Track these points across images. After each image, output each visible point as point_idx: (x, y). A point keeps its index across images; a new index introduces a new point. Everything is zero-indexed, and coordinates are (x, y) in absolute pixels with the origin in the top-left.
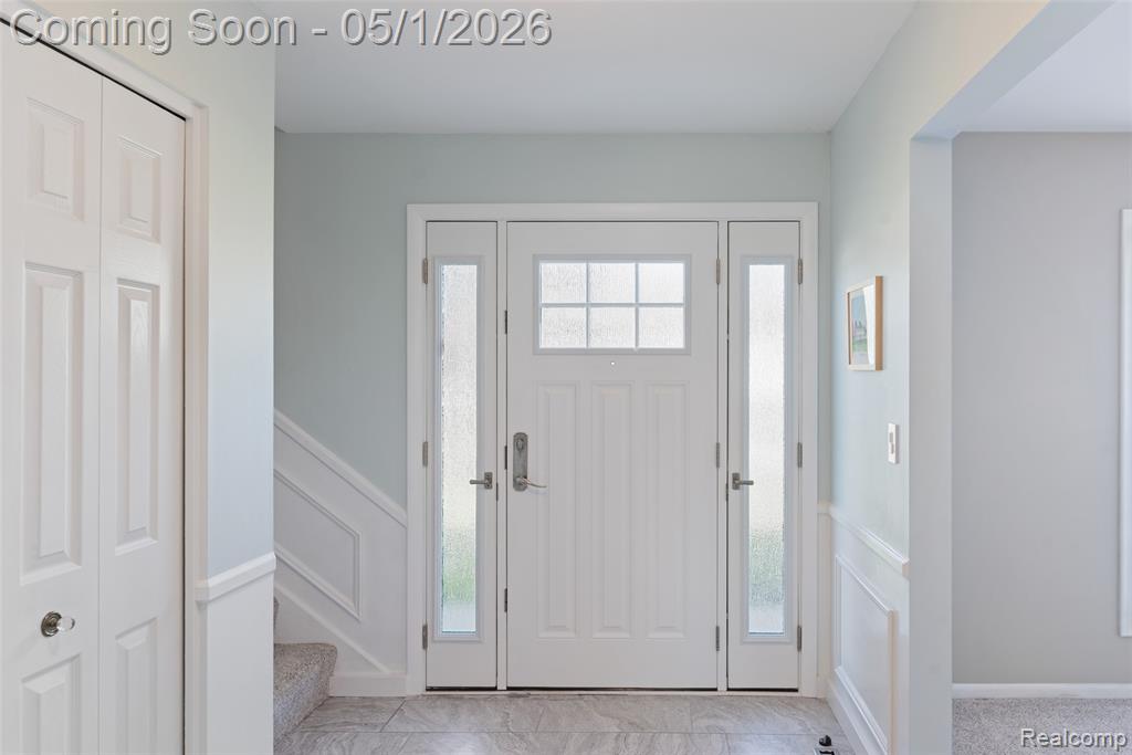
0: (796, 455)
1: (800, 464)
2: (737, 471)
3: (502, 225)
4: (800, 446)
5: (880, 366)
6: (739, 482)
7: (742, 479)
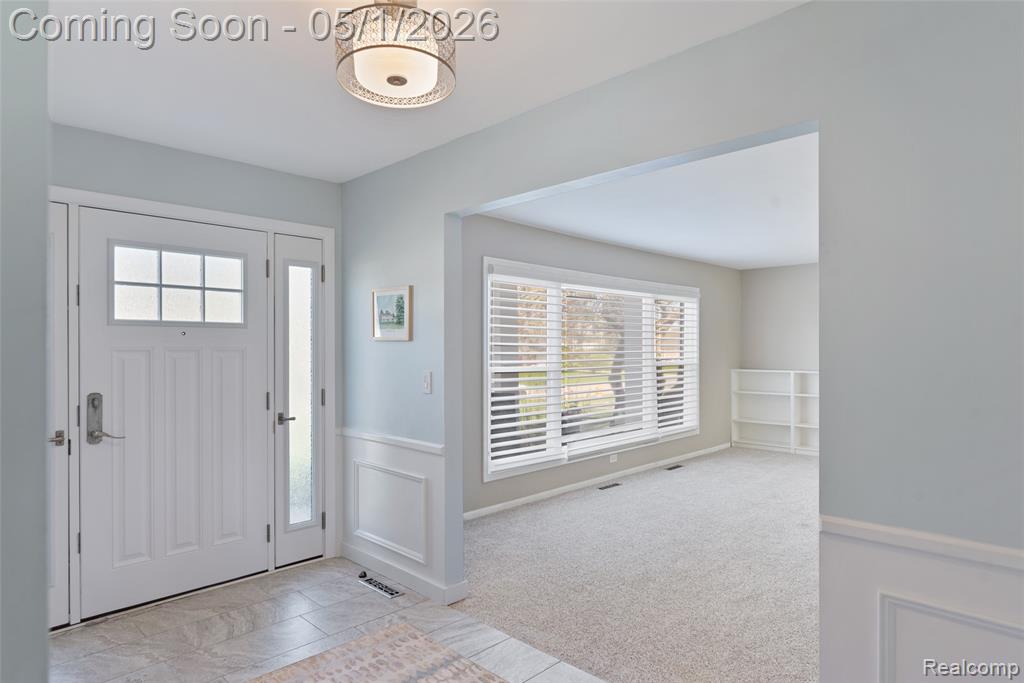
0: (320, 398)
1: (323, 403)
2: (280, 411)
3: (73, 209)
4: (323, 391)
5: (411, 338)
6: (282, 419)
7: (285, 416)
